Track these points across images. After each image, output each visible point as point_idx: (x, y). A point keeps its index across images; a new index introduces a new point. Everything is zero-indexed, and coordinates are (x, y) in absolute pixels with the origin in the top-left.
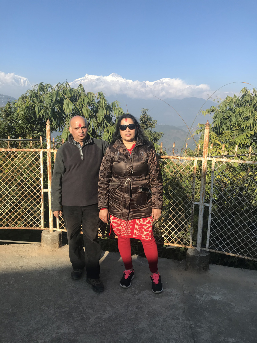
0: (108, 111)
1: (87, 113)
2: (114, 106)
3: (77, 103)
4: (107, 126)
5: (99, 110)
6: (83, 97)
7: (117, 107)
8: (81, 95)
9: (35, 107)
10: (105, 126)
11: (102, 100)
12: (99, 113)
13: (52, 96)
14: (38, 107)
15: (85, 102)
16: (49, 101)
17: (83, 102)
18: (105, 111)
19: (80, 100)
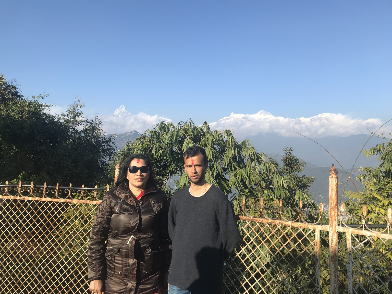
0: (236, 152)
1: (210, 153)
2: (244, 145)
3: (200, 142)
4: (235, 169)
5: (226, 150)
6: (207, 136)
7: (247, 146)
8: (205, 134)
9: (152, 148)
10: (233, 169)
11: (229, 138)
12: (226, 153)
13: (172, 136)
14: (156, 147)
15: (209, 141)
16: (168, 141)
17: (206, 141)
18: (233, 151)
19: (204, 138)
